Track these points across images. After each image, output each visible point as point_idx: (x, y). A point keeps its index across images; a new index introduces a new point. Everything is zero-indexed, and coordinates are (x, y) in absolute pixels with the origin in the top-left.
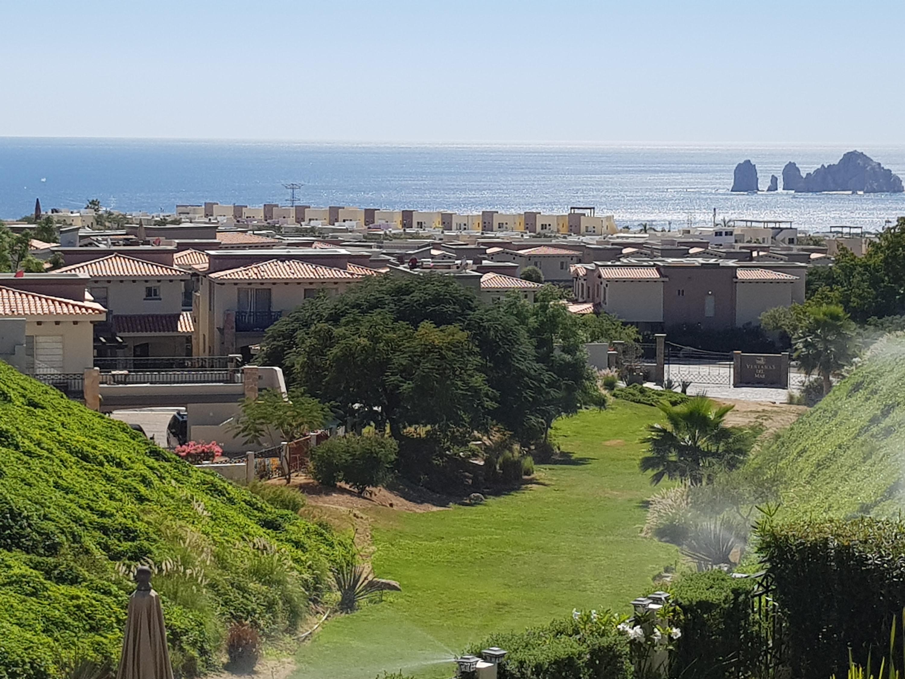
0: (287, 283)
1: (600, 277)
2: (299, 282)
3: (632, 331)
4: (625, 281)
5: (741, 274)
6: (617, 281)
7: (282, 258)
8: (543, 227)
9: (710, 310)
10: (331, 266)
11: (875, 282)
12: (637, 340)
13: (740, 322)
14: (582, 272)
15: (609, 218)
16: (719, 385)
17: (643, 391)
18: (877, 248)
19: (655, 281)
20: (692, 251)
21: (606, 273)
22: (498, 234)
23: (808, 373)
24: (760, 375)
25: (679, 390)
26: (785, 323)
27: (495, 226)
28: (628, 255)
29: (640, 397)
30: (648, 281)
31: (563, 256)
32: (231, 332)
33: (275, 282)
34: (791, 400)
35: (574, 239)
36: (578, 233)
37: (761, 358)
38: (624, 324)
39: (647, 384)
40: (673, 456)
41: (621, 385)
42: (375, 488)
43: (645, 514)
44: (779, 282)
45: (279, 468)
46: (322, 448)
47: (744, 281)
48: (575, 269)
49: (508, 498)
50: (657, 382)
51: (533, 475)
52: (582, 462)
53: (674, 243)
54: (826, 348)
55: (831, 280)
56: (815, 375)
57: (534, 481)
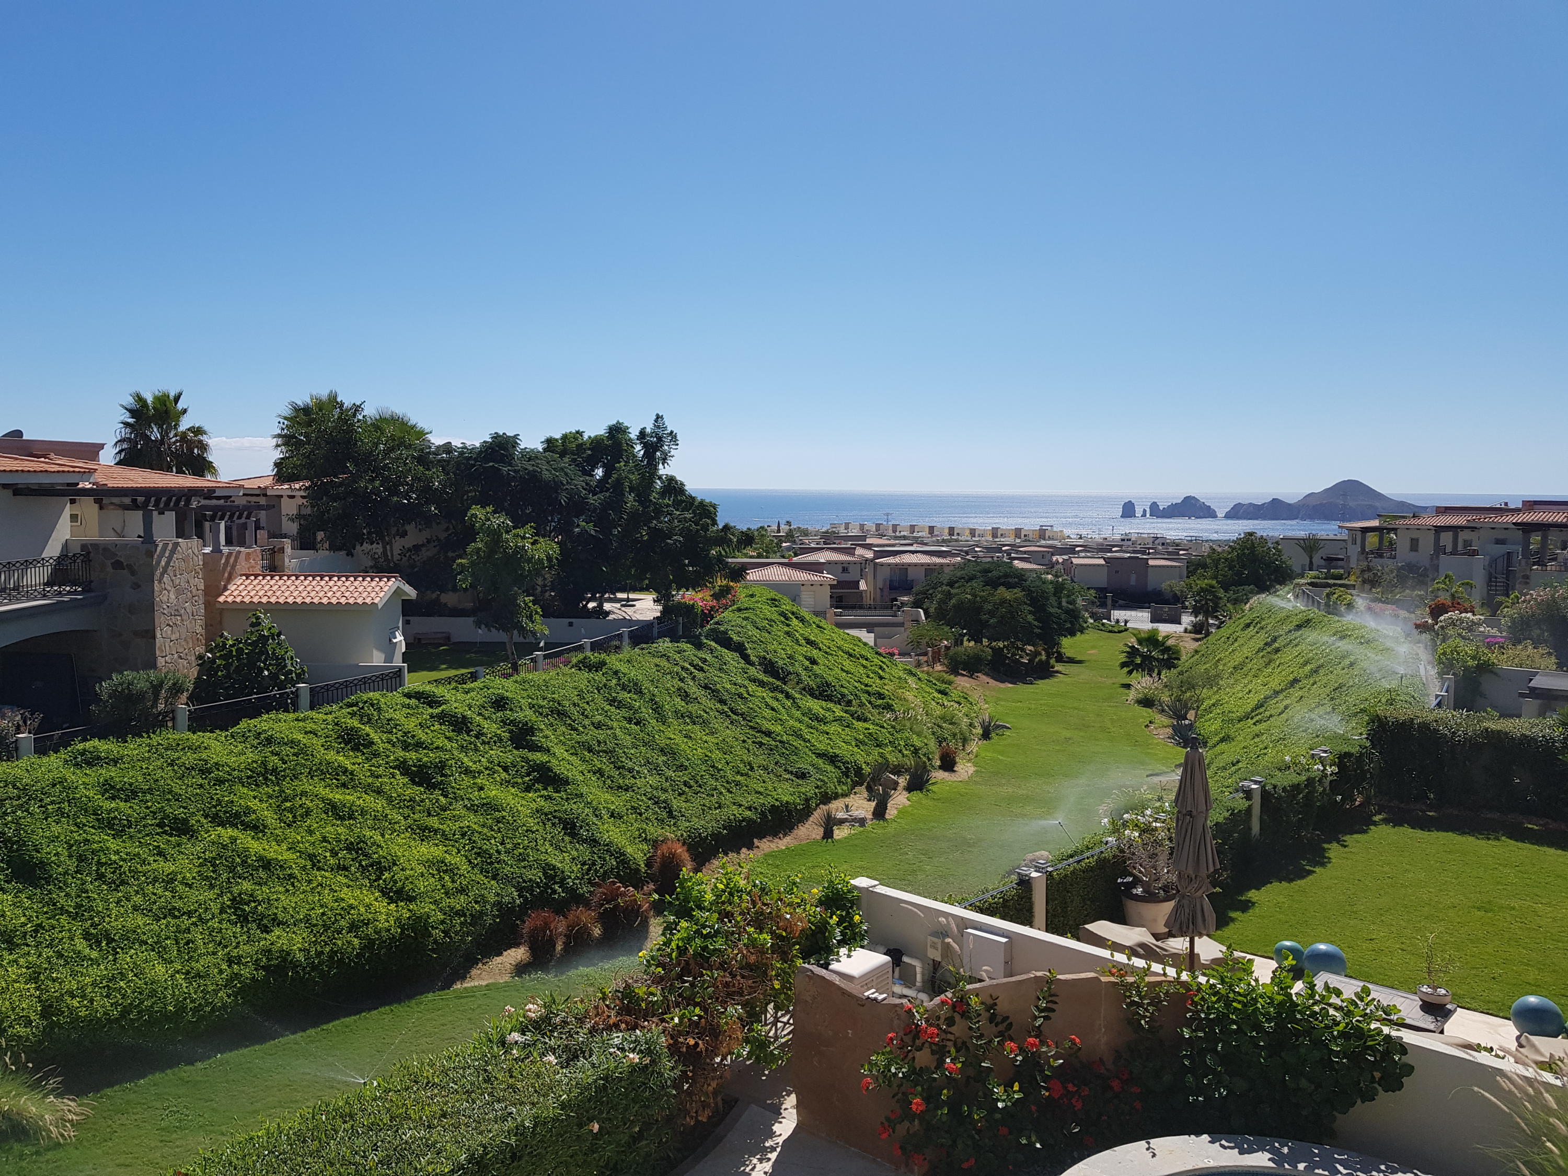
0: (916, 565)
1: (1072, 562)
2: (922, 565)
3: (1092, 592)
4: (1086, 565)
5: (1151, 562)
6: (1082, 565)
7: (915, 552)
8: (1026, 536)
9: (1133, 580)
10: (939, 556)
11: (1231, 568)
12: (1095, 597)
13: (1150, 588)
14: (1060, 561)
16: (1142, 622)
17: (1103, 624)
18: (1233, 548)
19: (1103, 565)
20: (1114, 549)
21: (1075, 561)
22: (1004, 540)
23: (1196, 617)
24: (1165, 616)
25: (1123, 624)
26: (1177, 589)
27: (1000, 536)
28: (1079, 552)
29: (1102, 628)
30: (1099, 565)
31: (1044, 551)
32: (886, 591)
33: (910, 564)
34: (1186, 631)
35: (1043, 542)
36: (1046, 540)
37: (1166, 608)
38: (1088, 588)
39: (1104, 621)
40: (1138, 661)
41: (1091, 621)
42: (979, 674)
43: (1127, 691)
44: (1172, 567)
45: (926, 662)
46: (951, 652)
47: (1152, 566)
48: (1054, 558)
49: (1047, 680)
50: (1109, 620)
51: (1056, 669)
52: (1080, 662)
53: (1102, 545)
54: (1206, 603)
55: (1204, 566)
56: (1200, 617)
57: (1057, 672)
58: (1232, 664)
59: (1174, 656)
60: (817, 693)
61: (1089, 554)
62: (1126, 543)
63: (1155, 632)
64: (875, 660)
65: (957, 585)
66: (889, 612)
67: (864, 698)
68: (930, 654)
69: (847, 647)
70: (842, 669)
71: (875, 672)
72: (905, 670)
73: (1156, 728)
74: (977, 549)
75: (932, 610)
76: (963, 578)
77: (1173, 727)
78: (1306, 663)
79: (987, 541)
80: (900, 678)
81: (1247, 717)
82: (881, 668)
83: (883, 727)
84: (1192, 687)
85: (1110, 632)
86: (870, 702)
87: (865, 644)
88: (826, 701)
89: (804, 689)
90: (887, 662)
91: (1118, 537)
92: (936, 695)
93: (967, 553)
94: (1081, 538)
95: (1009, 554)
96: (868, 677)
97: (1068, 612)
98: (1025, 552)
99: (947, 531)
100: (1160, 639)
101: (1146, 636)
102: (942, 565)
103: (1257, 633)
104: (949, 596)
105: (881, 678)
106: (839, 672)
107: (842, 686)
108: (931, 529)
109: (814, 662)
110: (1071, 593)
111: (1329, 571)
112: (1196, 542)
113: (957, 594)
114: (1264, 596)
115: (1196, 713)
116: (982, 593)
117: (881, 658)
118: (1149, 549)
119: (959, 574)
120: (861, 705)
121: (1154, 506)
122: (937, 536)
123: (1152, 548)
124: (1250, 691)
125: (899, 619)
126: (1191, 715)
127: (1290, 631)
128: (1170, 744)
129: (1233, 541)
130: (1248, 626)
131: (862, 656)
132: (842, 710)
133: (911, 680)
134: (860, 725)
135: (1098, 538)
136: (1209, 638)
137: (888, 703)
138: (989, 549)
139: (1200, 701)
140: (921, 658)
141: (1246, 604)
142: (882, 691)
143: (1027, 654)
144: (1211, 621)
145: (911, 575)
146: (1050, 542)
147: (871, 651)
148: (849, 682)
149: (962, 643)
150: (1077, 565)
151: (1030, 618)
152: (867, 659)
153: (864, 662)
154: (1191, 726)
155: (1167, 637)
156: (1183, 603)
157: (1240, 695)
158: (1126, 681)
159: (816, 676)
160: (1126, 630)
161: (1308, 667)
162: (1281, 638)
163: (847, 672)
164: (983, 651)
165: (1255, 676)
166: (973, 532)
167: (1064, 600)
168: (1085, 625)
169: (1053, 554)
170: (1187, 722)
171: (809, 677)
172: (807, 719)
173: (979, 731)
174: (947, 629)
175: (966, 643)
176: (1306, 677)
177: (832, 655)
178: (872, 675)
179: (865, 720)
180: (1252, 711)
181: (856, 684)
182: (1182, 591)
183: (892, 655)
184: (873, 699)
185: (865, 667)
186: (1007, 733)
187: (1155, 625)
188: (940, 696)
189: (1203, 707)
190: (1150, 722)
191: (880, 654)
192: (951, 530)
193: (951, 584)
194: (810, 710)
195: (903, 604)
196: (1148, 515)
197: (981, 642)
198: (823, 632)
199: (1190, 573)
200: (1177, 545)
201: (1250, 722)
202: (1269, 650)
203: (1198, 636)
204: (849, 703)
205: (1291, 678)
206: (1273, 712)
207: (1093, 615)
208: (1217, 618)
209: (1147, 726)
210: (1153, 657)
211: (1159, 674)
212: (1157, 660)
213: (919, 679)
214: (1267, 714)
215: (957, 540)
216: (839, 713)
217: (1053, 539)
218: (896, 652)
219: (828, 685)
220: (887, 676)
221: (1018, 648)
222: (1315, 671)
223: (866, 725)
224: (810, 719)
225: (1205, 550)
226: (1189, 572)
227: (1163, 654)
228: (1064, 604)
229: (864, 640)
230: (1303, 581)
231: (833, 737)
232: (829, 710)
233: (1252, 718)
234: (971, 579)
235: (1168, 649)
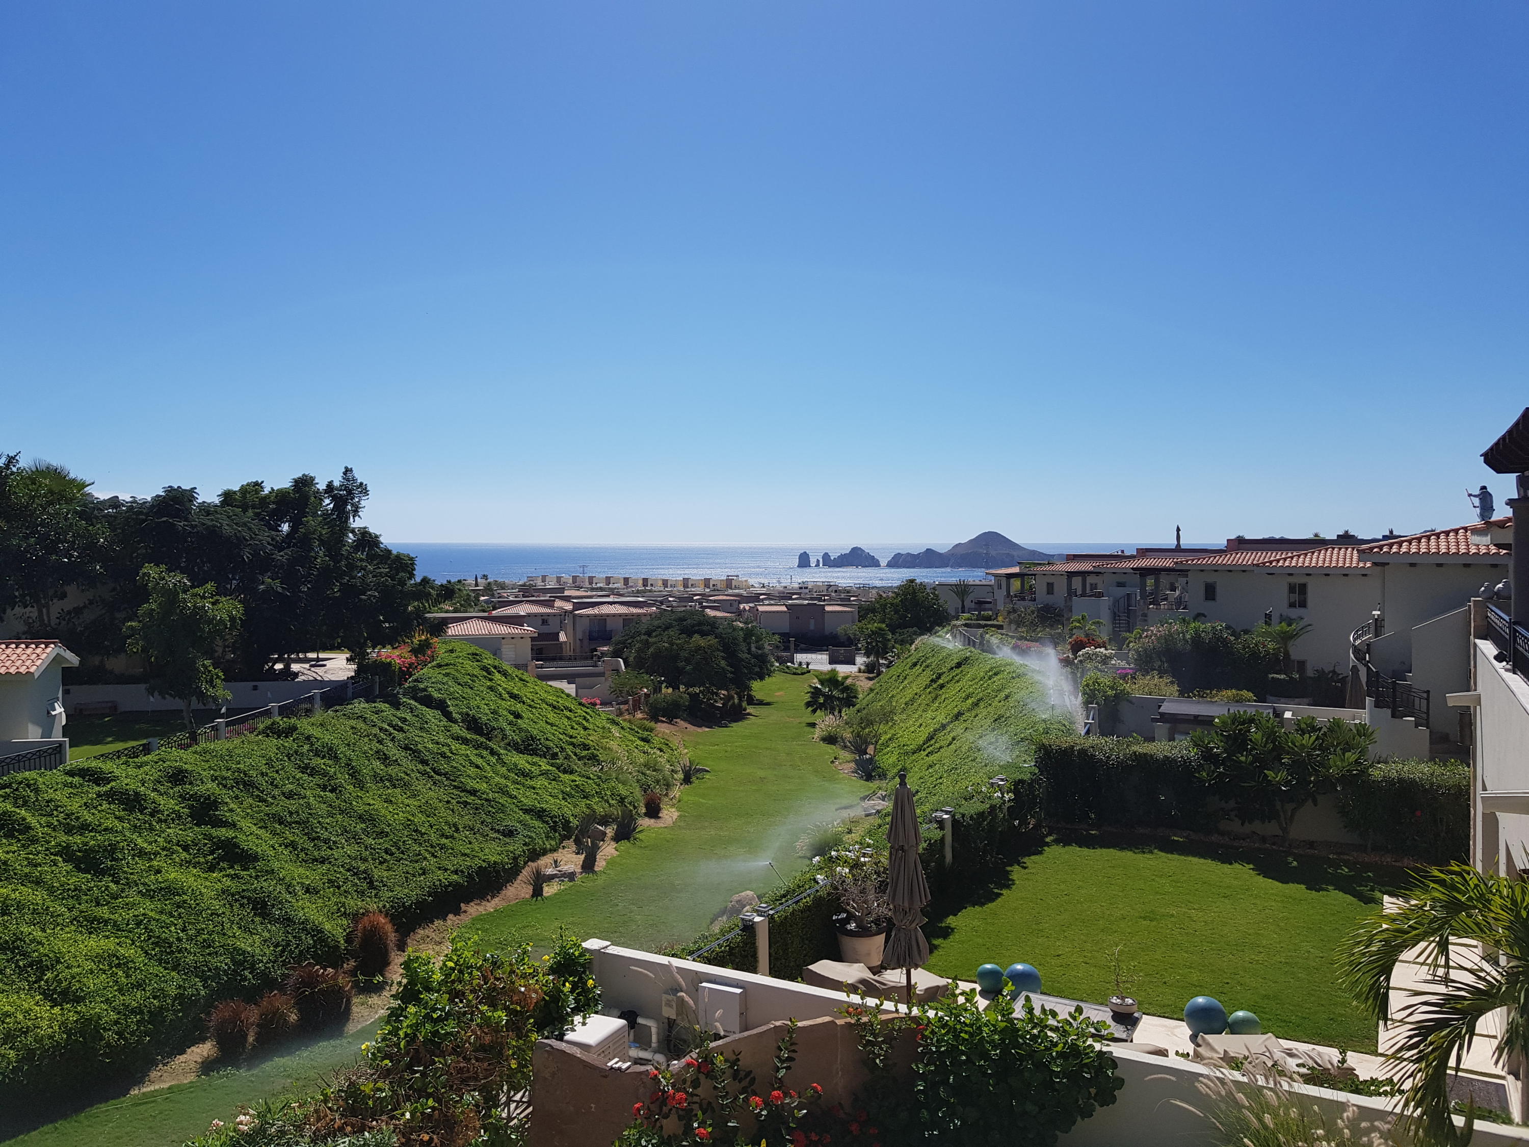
0: (614, 615)
1: (757, 610)
2: (620, 615)
3: (777, 637)
4: (770, 612)
5: (828, 608)
6: (766, 612)
7: (611, 603)
8: (714, 585)
9: (812, 627)
10: (636, 607)
11: (896, 612)
12: (780, 642)
13: (827, 633)
14: (747, 608)
15: (746, 581)
16: (822, 663)
17: (788, 667)
18: (897, 594)
19: (785, 612)
20: (794, 597)
22: (693, 589)
23: (868, 657)
24: (841, 658)
25: (805, 666)
26: (850, 633)
27: (690, 586)
28: (763, 600)
29: (787, 670)
30: (781, 612)
31: (731, 600)
32: (586, 642)
33: (608, 615)
34: (860, 671)
35: (730, 591)
36: (731, 589)
37: (842, 650)
38: (773, 634)
39: (789, 664)
40: (821, 700)
41: (777, 664)
42: (678, 720)
43: (812, 730)
44: (845, 612)
45: (627, 710)
46: (651, 700)
47: (828, 612)
48: (742, 606)
49: (740, 723)
50: (793, 663)
51: (748, 711)
52: (768, 704)
53: (784, 593)
54: (877, 645)
55: (873, 611)
56: (872, 658)
57: (749, 714)
58: (903, 700)
59: (852, 695)
60: (522, 747)
61: (772, 602)
62: (804, 591)
63: (833, 671)
64: (579, 711)
65: (654, 634)
66: (590, 662)
67: (569, 749)
68: (631, 703)
69: (551, 699)
70: (547, 722)
71: (579, 724)
72: (608, 719)
73: (840, 764)
74: (670, 599)
75: (631, 659)
76: (660, 627)
77: (856, 761)
78: (968, 697)
79: (679, 591)
80: (604, 728)
81: (920, 749)
82: (585, 718)
83: (589, 778)
84: (870, 723)
85: (795, 674)
86: (575, 754)
87: (568, 695)
88: (531, 755)
89: (509, 744)
90: (590, 712)
91: (796, 586)
92: (639, 742)
93: (662, 603)
94: (764, 587)
95: (701, 603)
96: (572, 728)
97: (755, 656)
98: (715, 601)
99: (641, 582)
100: (840, 679)
101: (827, 677)
102: (639, 615)
103: (924, 671)
104: (647, 644)
105: (585, 729)
106: (544, 725)
107: (547, 739)
108: (626, 580)
109: (518, 716)
110: (759, 639)
111: (980, 613)
112: (865, 589)
113: (655, 643)
114: (926, 637)
115: (875, 748)
116: (678, 642)
117: (584, 709)
118: (824, 596)
119: (656, 623)
120: (567, 757)
121: (826, 556)
122: (632, 587)
123: (827, 595)
124: (921, 725)
125: (600, 669)
126: (871, 750)
127: (952, 668)
128: (854, 778)
129: (897, 587)
130: (915, 665)
131: (566, 708)
132: (548, 763)
133: (615, 731)
134: (566, 777)
135: (779, 587)
136: (880, 677)
137: (593, 754)
138: (681, 599)
139: (877, 737)
140: (622, 706)
141: (911, 645)
142: (587, 742)
143: (721, 699)
144: (881, 661)
145: (610, 625)
146: (737, 591)
147: (574, 702)
148: (554, 734)
149: (660, 690)
150: (762, 612)
151: (723, 663)
152: (570, 711)
153: (568, 714)
154: (871, 760)
155: (846, 678)
156: (856, 645)
157: (912, 729)
158: (811, 720)
159: (521, 730)
160: (809, 672)
161: (970, 701)
162: (945, 675)
163: (552, 725)
164: (681, 697)
165: (924, 711)
166: (665, 583)
167: (753, 645)
168: (772, 669)
169: (740, 603)
170: (868, 756)
171: (514, 731)
172: (513, 775)
173: (680, 776)
174: (646, 677)
175: (664, 690)
176: (969, 710)
177: (536, 708)
178: (576, 726)
179: (571, 773)
180: (924, 744)
181: (561, 736)
182: (855, 635)
183: (594, 704)
184: (578, 751)
185: (569, 718)
186: (707, 776)
187: (833, 666)
188: (642, 744)
189: (880, 742)
190: (835, 758)
191: (583, 705)
192: (645, 581)
193: (649, 633)
194: (516, 765)
195: (603, 654)
196: (821, 565)
197: (679, 689)
198: (526, 686)
199: (862, 618)
200: (848, 592)
201: (924, 753)
202: (935, 686)
203: (871, 675)
204: (555, 756)
205: (956, 711)
206: (942, 743)
207: (778, 659)
208: (886, 659)
209: (832, 762)
210: (834, 696)
211: (840, 712)
212: (838, 699)
213: (622, 728)
214: (937, 745)
215: (650, 591)
216: (545, 767)
217: (739, 588)
218: (598, 702)
219: (533, 738)
220: (591, 727)
221: (713, 693)
222: (976, 704)
223: (572, 777)
224: (516, 774)
225: (873, 595)
226: (860, 616)
227: (843, 693)
228: (753, 649)
229: (567, 691)
230: (959, 623)
231: (540, 791)
232: (534, 764)
233: (924, 750)
234: (667, 628)
235: (847, 689)
